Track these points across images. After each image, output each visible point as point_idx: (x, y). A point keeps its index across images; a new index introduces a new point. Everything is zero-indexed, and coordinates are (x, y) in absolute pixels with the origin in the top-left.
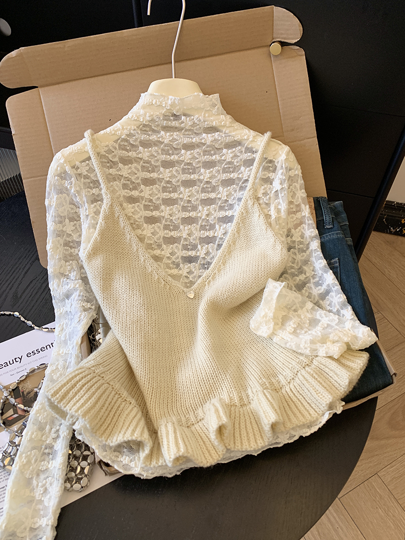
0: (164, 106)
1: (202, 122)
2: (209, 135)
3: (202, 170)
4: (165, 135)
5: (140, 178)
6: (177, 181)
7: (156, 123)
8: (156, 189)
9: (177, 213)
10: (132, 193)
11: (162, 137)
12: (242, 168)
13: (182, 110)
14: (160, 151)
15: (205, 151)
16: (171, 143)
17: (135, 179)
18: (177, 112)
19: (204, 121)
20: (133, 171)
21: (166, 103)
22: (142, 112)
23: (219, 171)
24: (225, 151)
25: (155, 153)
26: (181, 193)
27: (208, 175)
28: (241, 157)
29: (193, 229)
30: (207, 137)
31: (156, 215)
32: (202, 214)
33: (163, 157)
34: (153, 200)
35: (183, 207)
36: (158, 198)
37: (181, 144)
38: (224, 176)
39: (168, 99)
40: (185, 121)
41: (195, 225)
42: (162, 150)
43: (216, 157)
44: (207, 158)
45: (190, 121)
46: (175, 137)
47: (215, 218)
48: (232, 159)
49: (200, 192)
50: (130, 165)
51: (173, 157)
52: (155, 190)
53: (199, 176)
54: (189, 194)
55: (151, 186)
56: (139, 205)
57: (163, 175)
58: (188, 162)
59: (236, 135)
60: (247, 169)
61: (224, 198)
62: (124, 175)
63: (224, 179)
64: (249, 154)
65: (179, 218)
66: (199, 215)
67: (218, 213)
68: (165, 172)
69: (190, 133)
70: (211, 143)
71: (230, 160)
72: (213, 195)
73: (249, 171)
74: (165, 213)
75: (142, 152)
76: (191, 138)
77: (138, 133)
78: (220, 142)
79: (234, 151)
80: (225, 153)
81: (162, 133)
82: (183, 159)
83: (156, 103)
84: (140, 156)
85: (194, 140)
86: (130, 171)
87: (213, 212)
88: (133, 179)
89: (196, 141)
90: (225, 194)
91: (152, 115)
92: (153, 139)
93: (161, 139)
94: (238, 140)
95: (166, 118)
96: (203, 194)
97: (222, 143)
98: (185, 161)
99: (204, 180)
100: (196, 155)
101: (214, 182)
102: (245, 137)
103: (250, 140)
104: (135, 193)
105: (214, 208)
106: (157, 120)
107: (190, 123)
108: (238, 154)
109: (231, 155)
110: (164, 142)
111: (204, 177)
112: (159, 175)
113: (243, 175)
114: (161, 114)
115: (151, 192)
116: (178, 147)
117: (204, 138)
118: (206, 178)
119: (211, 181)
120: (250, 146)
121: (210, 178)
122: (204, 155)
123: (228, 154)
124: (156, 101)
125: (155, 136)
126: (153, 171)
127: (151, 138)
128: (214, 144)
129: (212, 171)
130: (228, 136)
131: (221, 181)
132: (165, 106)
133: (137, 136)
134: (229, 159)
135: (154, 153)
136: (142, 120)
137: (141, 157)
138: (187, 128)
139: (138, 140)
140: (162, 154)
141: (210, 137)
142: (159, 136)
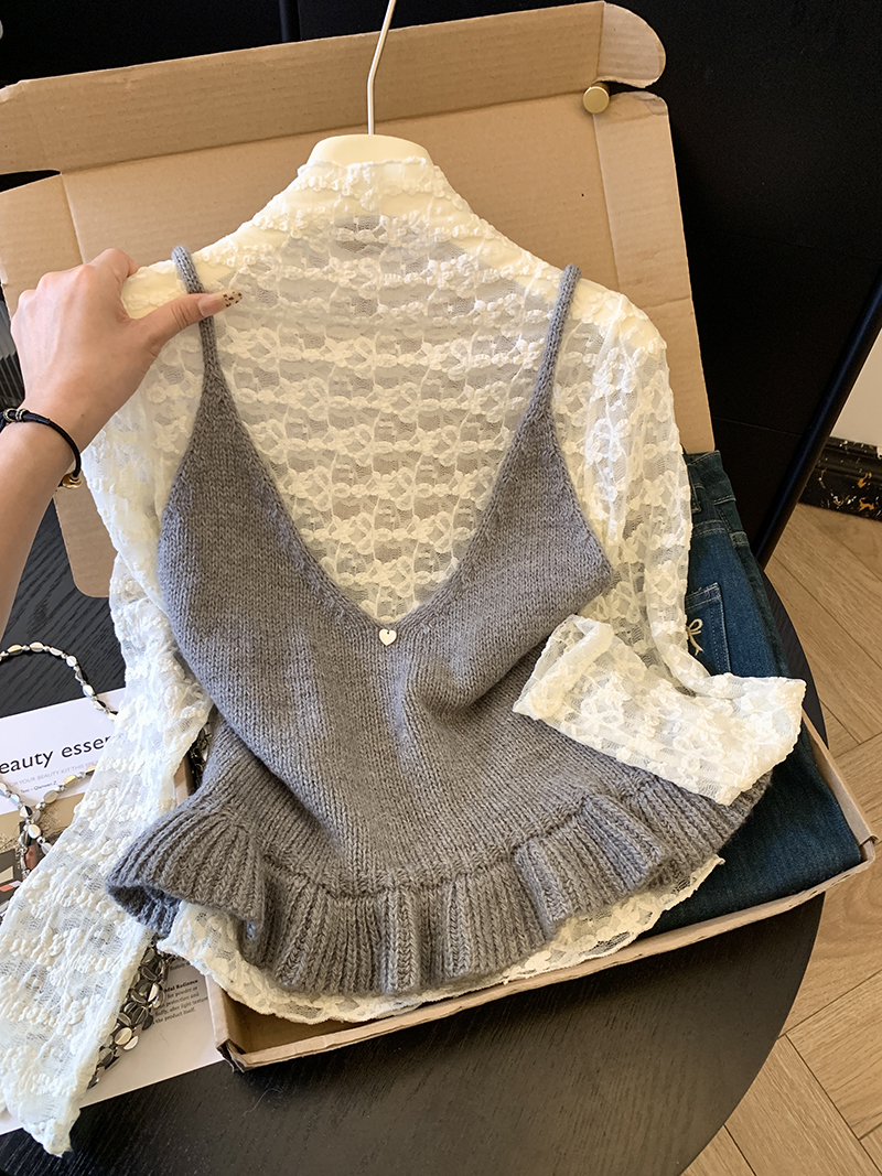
1: (427, 232)
2: (444, 265)
3: (425, 346)
4: (341, 267)
5: (277, 362)
6: (365, 370)
7: (320, 235)
8: (317, 386)
9: (363, 442)
11: (334, 271)
12: (519, 343)
14: (327, 307)
15: (432, 307)
16: (354, 287)
17: (265, 364)
19: (433, 226)
20: (261, 346)
21: (341, 182)
22: (285, 209)
23: (464, 348)
24: (478, 303)
27: (439, 357)
30: (439, 270)
38: (477, 361)
39: (346, 172)
41: (405, 469)
42: (333, 303)
43: (459, 319)
44: (437, 322)
45: (398, 227)
46: (364, 271)
47: (453, 454)
48: (497, 323)
49: (419, 395)
52: (313, 390)
53: (417, 358)
54: (394, 399)
55: (305, 381)
57: (332, 355)
60: (532, 344)
61: (475, 409)
63: (476, 365)
64: (536, 312)
70: (448, 286)
71: (491, 324)
73: (536, 349)
76: (401, 274)
77: (276, 262)
78: (466, 282)
79: (500, 306)
80: (480, 310)
81: (333, 261)
85: (407, 280)
88: (261, 363)
89: (412, 282)
91: (310, 216)
92: (313, 276)
93: (329, 277)
94: (510, 278)
96: (425, 401)
97: (472, 284)
99: (428, 367)
100: (412, 316)
101: (452, 373)
102: (525, 271)
103: (536, 277)
104: (266, 396)
105: (452, 433)
106: (322, 228)
107: (399, 234)
108: (511, 312)
109: (495, 314)
110: (337, 283)
111: (429, 360)
112: (323, 353)
113: (521, 359)
114: (331, 212)
115: (304, 394)
116: (371, 298)
117: (431, 274)
118: (434, 362)
120: (535, 293)
121: (444, 363)
122: (431, 316)
123: (486, 312)
125: (317, 270)
127: (307, 275)
128: (453, 287)
129: (447, 349)
130: (486, 268)
131: (469, 373)
132: (340, 190)
133: (275, 269)
134: (488, 322)
136: (285, 229)
138: (392, 244)
139: (278, 279)
140: (333, 313)
141: (445, 271)
142: (325, 269)
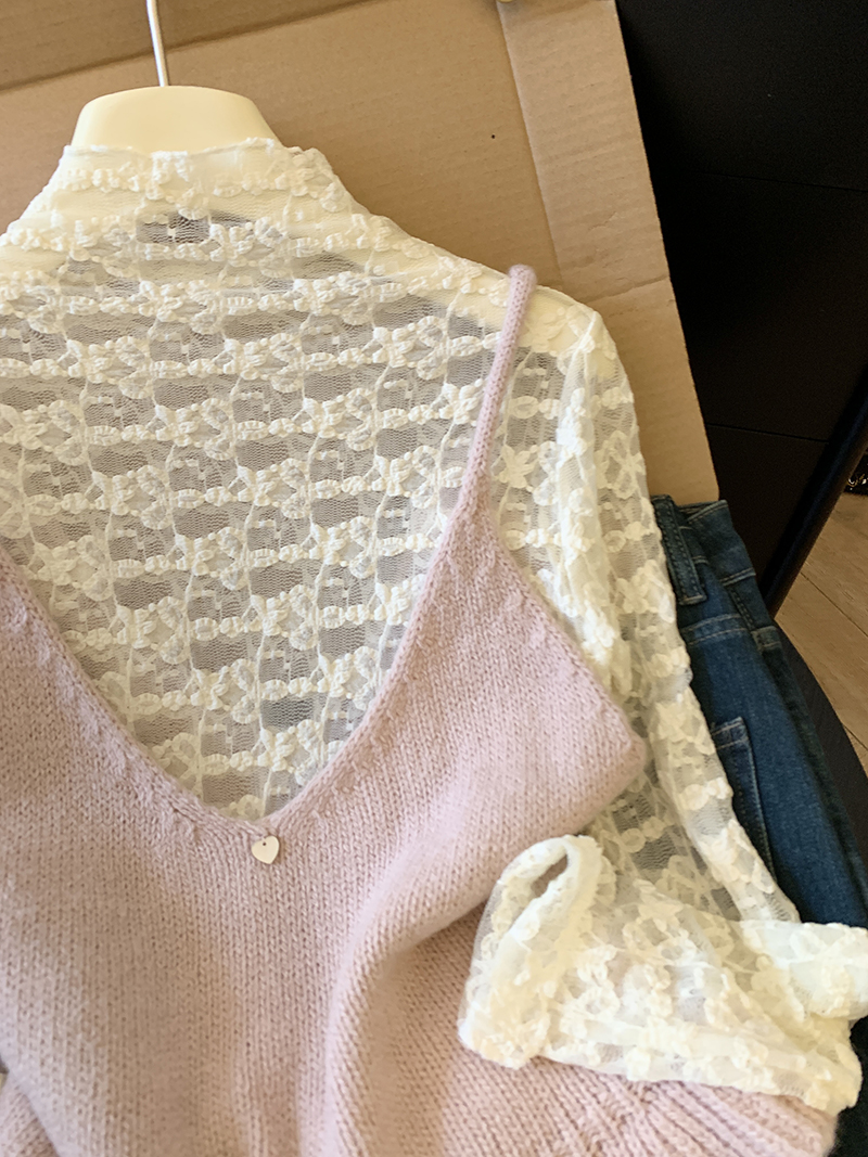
0: (136, 188)
1: (285, 242)
2: (317, 283)
3: (307, 404)
4: (157, 293)
5: (85, 449)
6: (220, 447)
7: (118, 253)
8: (149, 478)
9: (231, 553)
10: (62, 503)
11: (146, 300)
12: (447, 389)
13: (206, 201)
14: (145, 350)
15: (309, 339)
16: (182, 320)
17: (67, 455)
18: (190, 208)
19: (293, 237)
20: (56, 429)
21: (142, 181)
22: (55, 218)
23: (365, 401)
24: (379, 333)
25: (126, 356)
26: (241, 485)
27: (329, 419)
28: (439, 350)
29: (295, 603)
30: (311, 289)
31: (157, 568)
32: (321, 550)
33: (160, 368)
34: (143, 518)
35: (253, 532)
36: (160, 512)
37: (219, 319)
38: (387, 419)
39: (149, 164)
40: (221, 240)
41: (300, 587)
42: (154, 343)
43: (350, 357)
44: (318, 361)
45: (239, 237)
46: (193, 296)
47: (368, 560)
48: (409, 360)
49: (307, 477)
50: (41, 408)
51: (194, 365)
52: (144, 485)
53: (298, 422)
54: (270, 486)
55: (130, 473)
56: (90, 545)
57: (167, 430)
58: (254, 377)
59: (411, 276)
60: (465, 389)
61: (393, 489)
62: (24, 444)
63: (385, 427)
64: (466, 339)
65: (240, 574)
66: (312, 554)
67: (378, 542)
68: (172, 419)
69: (249, 280)
70: (328, 311)
71: (401, 363)
72: (354, 485)
73: (471, 396)
74: (189, 561)
75: (79, 356)
76: (252, 296)
77: (52, 293)
78: (356, 303)
80: (381, 341)
81: (145, 286)
82: (233, 371)
83: (104, 183)
84: (73, 371)
85: (263, 304)
86: (43, 428)
87: (360, 541)
88: (60, 453)
89: (271, 308)
90: (396, 477)
91: (97, 228)
92: (113, 310)
93: (140, 309)
94: (421, 295)
95: (151, 231)
96: (318, 484)
97: (364, 306)
98: (242, 375)
99: (315, 435)
100: (278, 354)
101: (352, 439)
102: (445, 284)
103: (465, 290)
104: (73, 502)
105: (364, 528)
106: (118, 244)
107: (241, 247)
108: (428, 342)
109: (404, 347)
110: (153, 318)
111: (316, 425)
112: (153, 429)
113: (450, 411)
114: (129, 220)
115: (130, 492)
116: (211, 333)
117: (300, 296)
118: (323, 427)
119: (341, 436)
120: (464, 313)
121: (338, 427)
122: (308, 352)
123: (391, 345)
124: (105, 175)
125: (118, 300)
126: (130, 420)
127: (103, 308)
128: (336, 312)
129: (341, 405)
130: (384, 282)
131: (378, 436)
132: (142, 191)
133: (51, 303)
134: (395, 360)
135: (124, 358)
136: (60, 248)
137: (78, 375)
138: (232, 263)
139: (59, 317)
140: (156, 357)
141: (320, 289)
142: (133, 298)
